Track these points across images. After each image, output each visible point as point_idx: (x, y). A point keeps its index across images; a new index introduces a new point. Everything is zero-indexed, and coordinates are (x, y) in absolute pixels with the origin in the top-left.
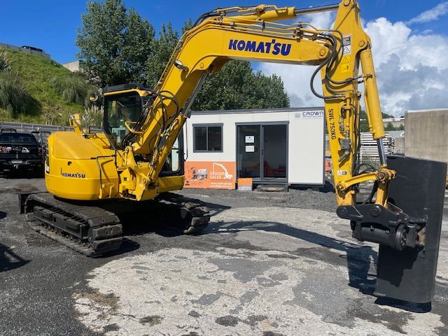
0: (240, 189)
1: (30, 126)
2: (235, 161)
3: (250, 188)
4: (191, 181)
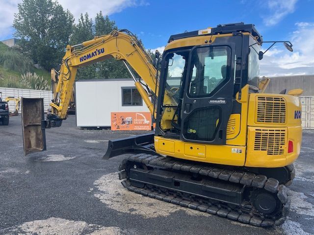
4: (121, 125)
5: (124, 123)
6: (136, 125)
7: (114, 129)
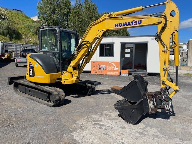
0: (123, 75)
1: (17, 44)
2: (120, 61)
3: (127, 75)
4: (98, 71)
5: (100, 69)
6: (108, 70)
7: (92, 73)
